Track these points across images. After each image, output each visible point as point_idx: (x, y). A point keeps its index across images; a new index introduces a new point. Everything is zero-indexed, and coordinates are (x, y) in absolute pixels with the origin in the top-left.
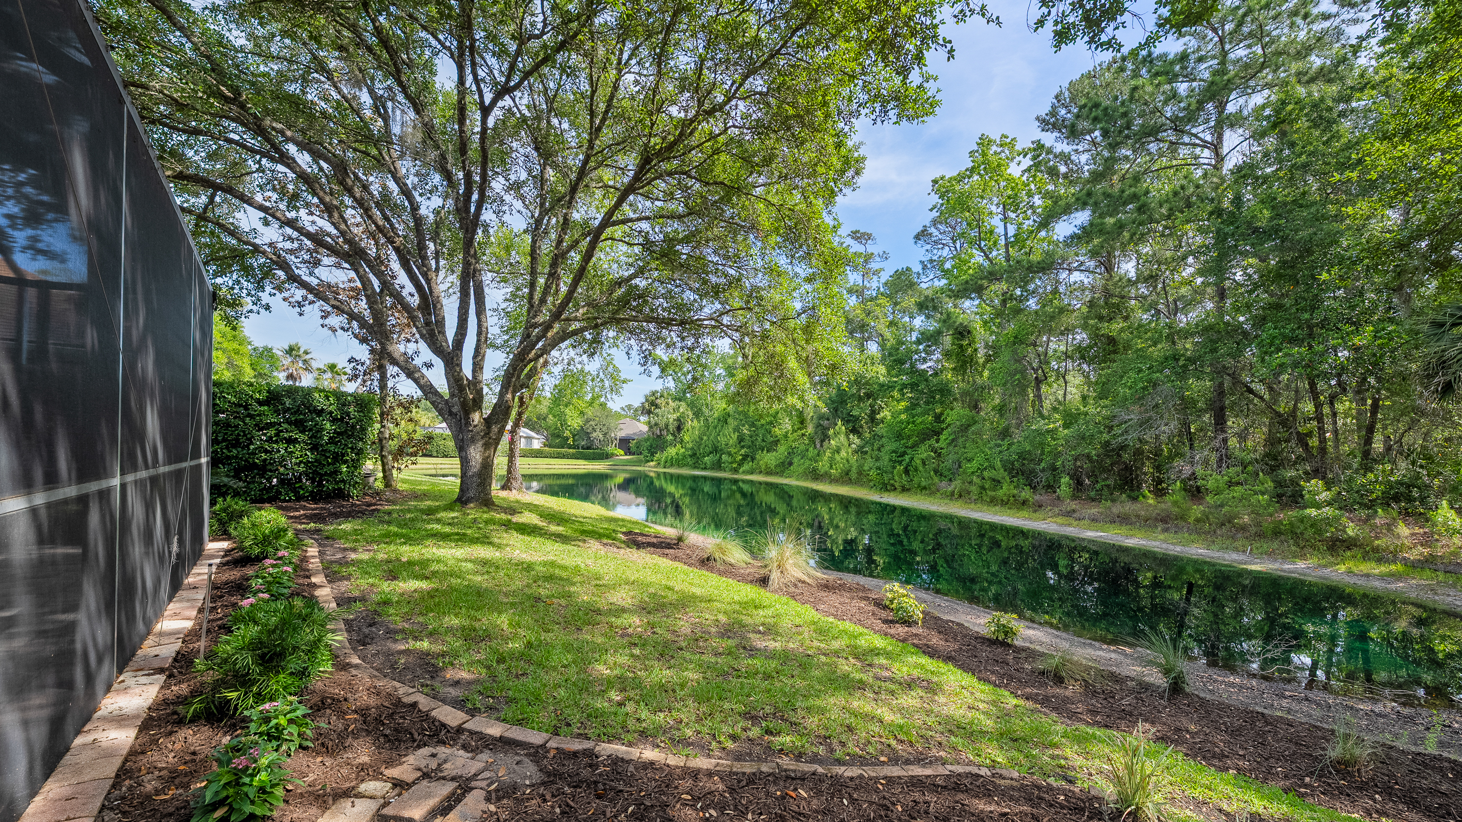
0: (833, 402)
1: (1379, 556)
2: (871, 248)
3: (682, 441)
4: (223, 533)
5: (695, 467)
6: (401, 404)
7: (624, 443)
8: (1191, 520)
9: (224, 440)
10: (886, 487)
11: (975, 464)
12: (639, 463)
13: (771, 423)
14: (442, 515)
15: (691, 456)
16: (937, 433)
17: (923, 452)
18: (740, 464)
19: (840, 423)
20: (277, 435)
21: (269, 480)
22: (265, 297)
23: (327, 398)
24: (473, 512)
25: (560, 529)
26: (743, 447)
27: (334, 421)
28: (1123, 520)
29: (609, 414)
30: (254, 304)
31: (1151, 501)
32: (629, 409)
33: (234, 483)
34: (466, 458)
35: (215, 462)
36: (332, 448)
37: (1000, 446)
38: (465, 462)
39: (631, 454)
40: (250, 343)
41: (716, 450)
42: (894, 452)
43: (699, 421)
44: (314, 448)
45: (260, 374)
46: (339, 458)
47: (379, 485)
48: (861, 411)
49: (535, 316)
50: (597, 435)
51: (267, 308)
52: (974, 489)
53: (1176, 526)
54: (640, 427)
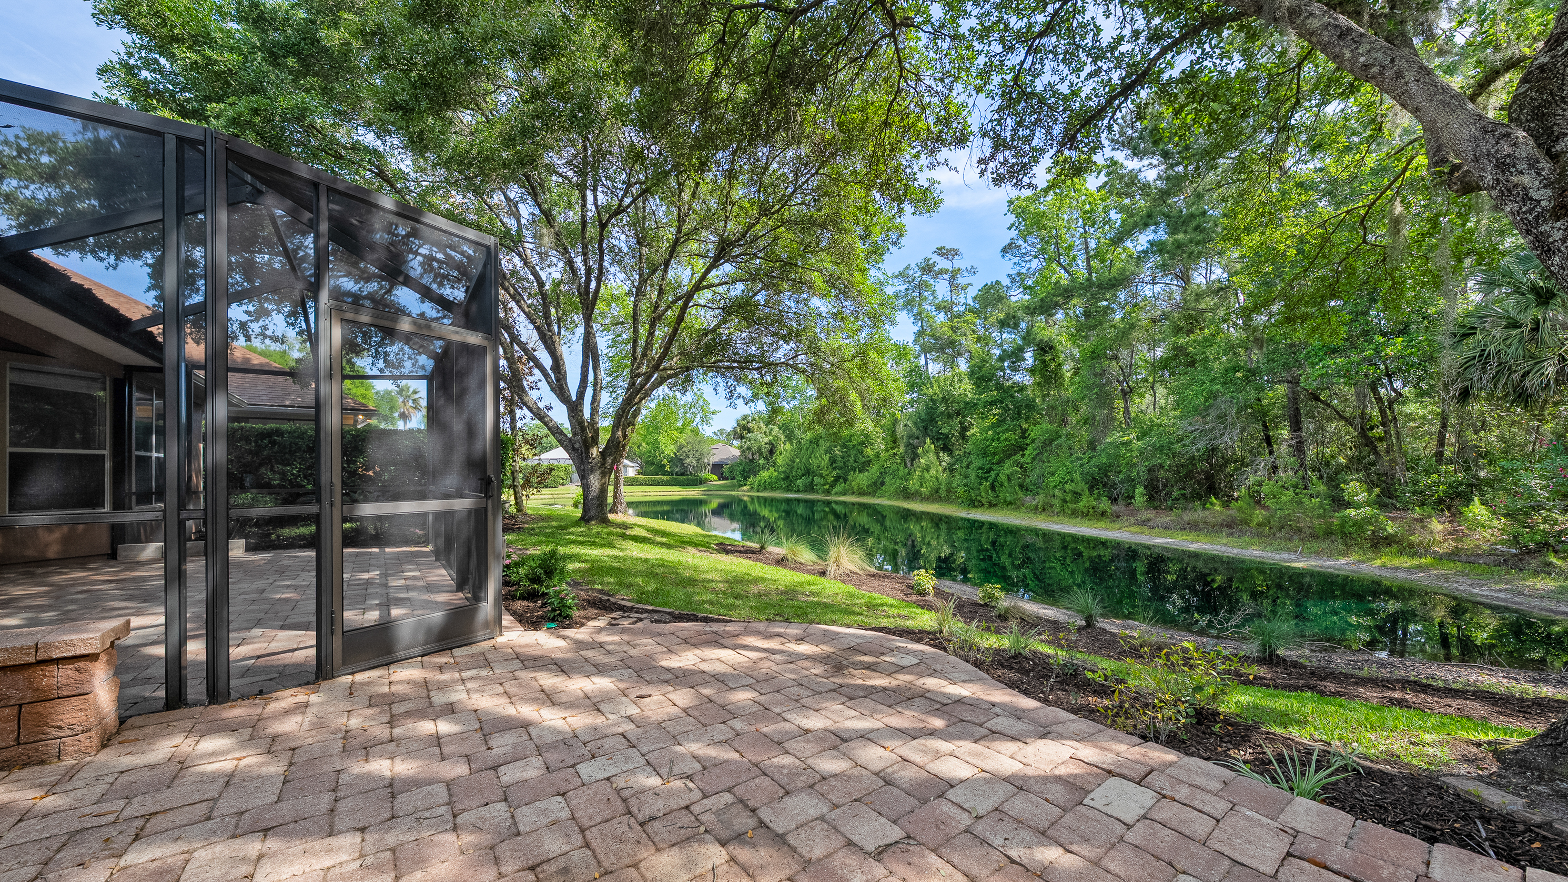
0: (923, 421)
1: (1411, 550)
2: (958, 263)
3: (774, 464)
5: (788, 489)
7: (717, 468)
8: (1253, 524)
10: (974, 503)
11: (1056, 478)
12: (732, 488)
13: (863, 443)
14: (571, 530)
15: (784, 479)
16: (1023, 448)
17: (1008, 468)
18: (833, 485)
19: (928, 441)
24: (595, 528)
25: (664, 540)
26: (835, 469)
28: (1193, 527)
29: (702, 441)
31: (1217, 508)
32: (722, 434)
34: (587, 484)
37: (1081, 459)
38: (586, 487)
39: (725, 479)
41: (808, 472)
42: (980, 468)
43: (791, 444)
47: (513, 510)
48: (950, 428)
49: (638, 368)
50: (691, 461)
52: (1056, 502)
53: (1241, 530)
54: (733, 451)
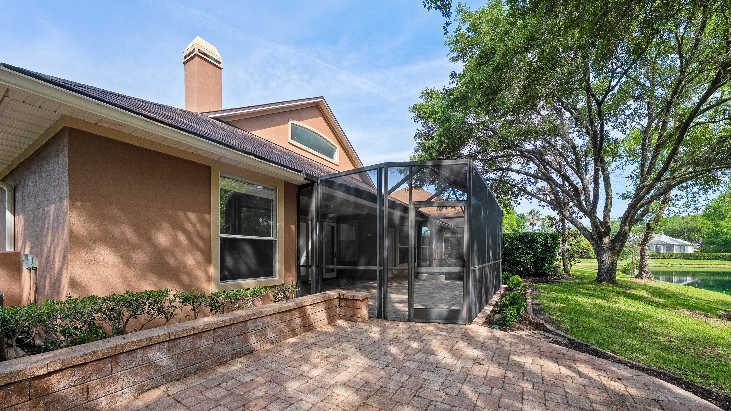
4: (505, 283)
6: (572, 235)
9: (506, 254)
14: (588, 286)
20: (522, 251)
21: (520, 268)
22: (518, 200)
23: (539, 236)
24: (605, 286)
27: (542, 245)
30: (515, 204)
33: (508, 268)
34: (601, 260)
35: (503, 261)
36: (541, 256)
38: (600, 262)
40: (516, 213)
44: (534, 256)
45: (519, 225)
46: (544, 260)
47: (562, 272)
49: (643, 182)
51: (519, 204)
